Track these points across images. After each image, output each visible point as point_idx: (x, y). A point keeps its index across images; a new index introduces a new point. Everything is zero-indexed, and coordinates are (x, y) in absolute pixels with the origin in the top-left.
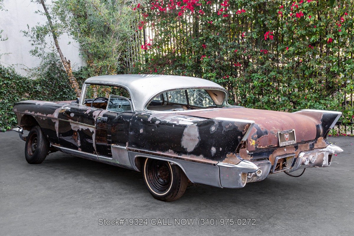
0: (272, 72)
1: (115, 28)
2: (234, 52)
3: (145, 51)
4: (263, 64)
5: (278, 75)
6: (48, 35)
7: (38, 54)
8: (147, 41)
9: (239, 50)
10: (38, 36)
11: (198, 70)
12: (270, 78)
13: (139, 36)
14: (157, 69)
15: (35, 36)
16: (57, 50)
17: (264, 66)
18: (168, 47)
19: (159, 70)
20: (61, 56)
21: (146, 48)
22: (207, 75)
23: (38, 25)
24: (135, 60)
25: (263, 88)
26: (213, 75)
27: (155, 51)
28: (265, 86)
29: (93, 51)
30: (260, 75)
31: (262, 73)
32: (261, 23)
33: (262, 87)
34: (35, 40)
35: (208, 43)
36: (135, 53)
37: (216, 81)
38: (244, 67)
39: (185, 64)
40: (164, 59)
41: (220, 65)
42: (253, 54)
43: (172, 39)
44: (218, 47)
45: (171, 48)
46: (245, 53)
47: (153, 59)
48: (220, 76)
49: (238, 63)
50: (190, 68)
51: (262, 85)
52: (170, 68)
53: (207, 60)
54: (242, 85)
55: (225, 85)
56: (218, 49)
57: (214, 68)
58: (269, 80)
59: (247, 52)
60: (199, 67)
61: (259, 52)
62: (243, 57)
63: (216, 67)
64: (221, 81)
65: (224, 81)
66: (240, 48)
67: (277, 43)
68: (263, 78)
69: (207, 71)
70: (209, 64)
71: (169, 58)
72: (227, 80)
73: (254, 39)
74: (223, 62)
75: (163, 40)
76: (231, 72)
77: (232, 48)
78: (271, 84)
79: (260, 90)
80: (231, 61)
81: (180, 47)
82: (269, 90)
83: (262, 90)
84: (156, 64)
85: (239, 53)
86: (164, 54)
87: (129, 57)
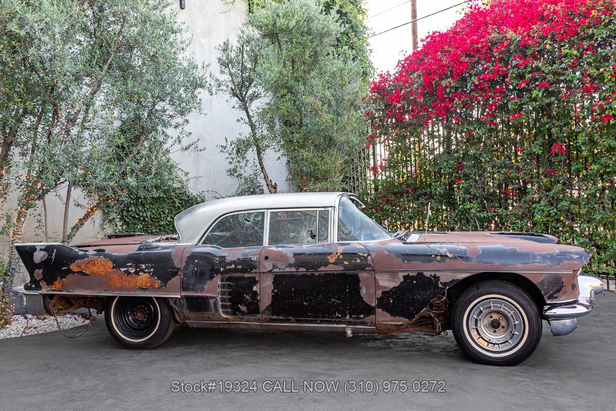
0: (564, 201)
1: (340, 138)
2: (505, 173)
3: (375, 176)
4: (549, 190)
5: (573, 205)
6: (251, 149)
7: (236, 174)
8: (377, 161)
9: (512, 170)
10: (238, 152)
11: (451, 200)
12: (560, 211)
13: (367, 157)
14: (391, 199)
15: (235, 151)
16: (260, 169)
17: (551, 194)
18: (407, 169)
19: (393, 201)
20: (266, 178)
21: (376, 171)
22: (465, 207)
23: (239, 137)
24: (360, 190)
25: (550, 226)
26: (473, 206)
27: (388, 174)
28: (552, 222)
29: (308, 169)
30: (546, 205)
31: (547, 203)
32: (546, 132)
33: (547, 224)
34: (233, 157)
35: (466, 162)
36: (360, 180)
37: (478, 214)
38: (519, 196)
39: (431, 192)
40: (401, 186)
41: (483, 193)
42: (534, 176)
43: (413, 159)
44: (482, 167)
45: (411, 170)
46: (521, 175)
47: (386, 187)
48: (484, 209)
49: (510, 190)
50: (440, 198)
51: (548, 221)
52: (410, 198)
53: (465, 185)
54: (517, 221)
55: (490, 222)
56: (481, 170)
57: (475, 197)
58: (558, 213)
59: (524, 174)
60: (452, 195)
61: (543, 174)
62: (517, 182)
63: (477, 195)
64: (486, 215)
65: (490, 214)
66: (513, 169)
67: (570, 161)
68: (550, 210)
69: (464, 201)
70: (468, 190)
71: (408, 184)
72: (495, 214)
73: (535, 155)
74: (488, 189)
75: (402, 159)
76: (500, 204)
77: (502, 168)
78: (562, 218)
79: (544, 228)
80: (499, 186)
81: (425, 169)
82: (558, 228)
83: (547, 227)
84: (389, 194)
85: (513, 175)
86: (401, 179)
87: (352, 184)
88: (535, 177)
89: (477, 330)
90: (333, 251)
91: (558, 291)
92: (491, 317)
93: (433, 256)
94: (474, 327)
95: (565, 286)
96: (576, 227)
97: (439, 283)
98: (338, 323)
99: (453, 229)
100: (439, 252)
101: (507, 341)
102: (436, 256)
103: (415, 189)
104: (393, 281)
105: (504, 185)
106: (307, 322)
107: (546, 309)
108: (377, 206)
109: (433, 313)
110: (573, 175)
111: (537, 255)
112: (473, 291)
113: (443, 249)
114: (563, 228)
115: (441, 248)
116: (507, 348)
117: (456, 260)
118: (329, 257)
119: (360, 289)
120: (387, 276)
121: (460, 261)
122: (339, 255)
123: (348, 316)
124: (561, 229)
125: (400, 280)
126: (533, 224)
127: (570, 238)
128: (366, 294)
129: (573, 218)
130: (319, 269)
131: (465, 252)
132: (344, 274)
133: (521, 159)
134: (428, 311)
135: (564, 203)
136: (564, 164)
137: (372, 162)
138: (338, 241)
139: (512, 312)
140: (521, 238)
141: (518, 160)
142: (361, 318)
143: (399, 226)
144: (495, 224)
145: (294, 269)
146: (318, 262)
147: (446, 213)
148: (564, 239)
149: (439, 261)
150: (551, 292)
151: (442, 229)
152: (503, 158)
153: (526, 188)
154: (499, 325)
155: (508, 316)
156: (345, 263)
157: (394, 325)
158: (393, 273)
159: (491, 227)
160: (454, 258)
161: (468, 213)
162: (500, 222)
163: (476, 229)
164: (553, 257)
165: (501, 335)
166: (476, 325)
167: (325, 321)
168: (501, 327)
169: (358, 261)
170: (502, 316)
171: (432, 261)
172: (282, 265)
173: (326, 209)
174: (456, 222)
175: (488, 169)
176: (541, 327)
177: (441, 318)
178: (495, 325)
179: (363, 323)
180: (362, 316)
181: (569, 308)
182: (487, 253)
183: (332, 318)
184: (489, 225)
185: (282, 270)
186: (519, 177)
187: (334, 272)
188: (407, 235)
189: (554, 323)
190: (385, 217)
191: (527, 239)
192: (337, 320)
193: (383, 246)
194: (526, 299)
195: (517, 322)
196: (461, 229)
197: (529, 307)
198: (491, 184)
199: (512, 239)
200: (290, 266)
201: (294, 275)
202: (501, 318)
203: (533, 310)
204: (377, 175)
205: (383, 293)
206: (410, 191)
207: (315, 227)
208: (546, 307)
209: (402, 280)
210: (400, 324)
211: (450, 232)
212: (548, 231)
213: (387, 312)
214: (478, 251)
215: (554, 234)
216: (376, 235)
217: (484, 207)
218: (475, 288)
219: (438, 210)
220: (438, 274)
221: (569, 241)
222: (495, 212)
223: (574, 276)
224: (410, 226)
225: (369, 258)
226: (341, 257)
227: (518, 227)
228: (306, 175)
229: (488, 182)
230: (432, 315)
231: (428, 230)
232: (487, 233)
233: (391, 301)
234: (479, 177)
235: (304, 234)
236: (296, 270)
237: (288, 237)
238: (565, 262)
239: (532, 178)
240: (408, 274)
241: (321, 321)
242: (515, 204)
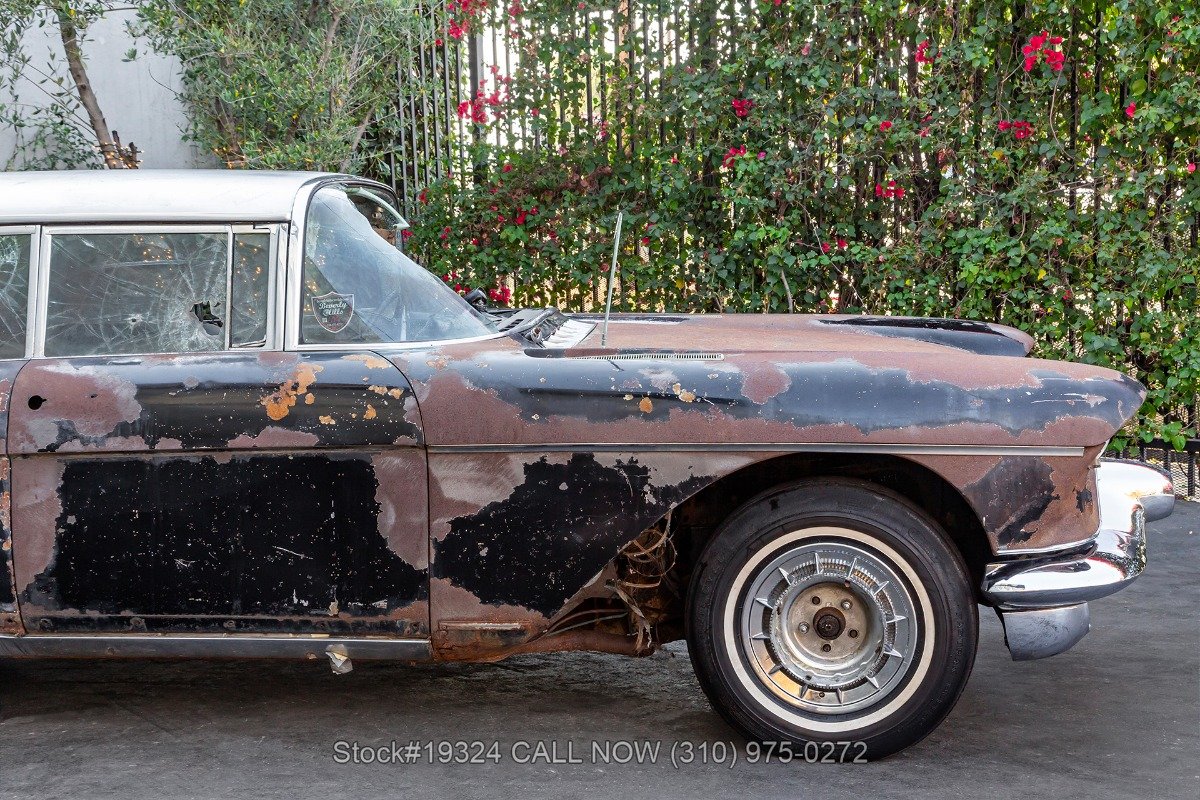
0: (1051, 221)
2: (878, 131)
3: (475, 131)
4: (1006, 185)
5: (1078, 234)
6: (35, 19)
8: (482, 83)
9: (899, 121)
11: (709, 213)
12: (1037, 251)
13: (451, 74)
14: (524, 208)
16: (76, 92)
17: (1012, 197)
18: (576, 112)
19: (533, 214)
20: (96, 122)
21: (478, 116)
22: (752, 237)
24: (430, 176)
25: (1005, 297)
26: (775, 235)
27: (516, 129)
28: (1012, 285)
29: (240, 96)
30: (995, 234)
31: (1001, 227)
33: (998, 290)
35: (759, 92)
36: (429, 146)
37: (790, 261)
38: (916, 203)
39: (649, 188)
40: (558, 167)
41: (808, 193)
42: (963, 141)
43: (595, 81)
44: (806, 109)
45: (590, 119)
46: (925, 137)
47: (508, 168)
48: (808, 243)
49: (891, 184)
50: (674, 207)
51: (1001, 282)
52: (583, 206)
53: (753, 167)
54: (908, 282)
55: (825, 285)
56: (802, 118)
57: (783, 207)
58: (1032, 257)
59: (936, 133)
60: (712, 199)
61: (993, 133)
62: (912, 159)
63: (790, 197)
64: (814, 263)
65: (825, 260)
66: (901, 116)
67: (1074, 95)
68: (1006, 250)
69: (749, 217)
70: (761, 184)
71: (578, 161)
72: (840, 258)
73: (969, 74)
74: (824, 179)
75: (560, 80)
76: (858, 227)
77: (868, 116)
78: (1042, 275)
79: (988, 305)
80: (858, 174)
81: (632, 115)
82: (1028, 305)
83: (996, 303)
84: (520, 191)
85: (901, 136)
86: (557, 146)
87: (403, 158)
88: (968, 144)
89: (768, 643)
90: (281, 380)
91: (1035, 514)
92: (816, 601)
93: (627, 398)
94: (760, 634)
95: (1058, 497)
96: (1082, 303)
97: (646, 488)
98: (298, 628)
99: (712, 307)
100: (647, 383)
101: (864, 680)
102: (638, 396)
103: (601, 179)
104: (489, 483)
105: (871, 169)
106: (190, 626)
107: (993, 572)
108: (482, 232)
109: (626, 590)
110: (1082, 138)
111: (972, 393)
112: (759, 514)
113: (663, 373)
114: (1042, 305)
115: (656, 370)
116: (866, 703)
117: (702, 410)
118: (267, 401)
119: (377, 509)
120: (468, 468)
121: (717, 416)
122: (302, 390)
123: (334, 606)
124: (1035, 307)
125: (513, 478)
126: (954, 293)
127: (1063, 335)
128: (395, 528)
129: (1076, 272)
130: (231, 444)
131: (735, 382)
132: (321, 459)
133: (927, 87)
134: (609, 582)
135: (1053, 227)
136: (1056, 103)
137: (466, 89)
138: (301, 342)
139: (882, 586)
140: (920, 337)
141: (916, 90)
142: (380, 611)
143: (548, 295)
144: (840, 291)
145: (137, 444)
146: (225, 418)
147: (693, 258)
148: (1044, 338)
149: (647, 417)
150: (1013, 519)
151: (681, 304)
152: (872, 81)
153: (937, 180)
154: (840, 625)
155: (869, 597)
156: (325, 420)
157: (493, 632)
158: (490, 456)
159: (829, 301)
160: (700, 404)
161: (760, 257)
162: (855, 284)
163: (782, 307)
164: (1021, 402)
165: (845, 660)
166: (766, 628)
167: (254, 621)
168: (845, 632)
169: (371, 414)
170: (851, 598)
171: (623, 415)
172: (94, 429)
173: (260, 229)
174: (723, 283)
175: (826, 118)
176: (974, 632)
177: (654, 603)
178: (826, 628)
179: (387, 628)
180: (382, 604)
181: (1066, 569)
182: (807, 388)
183: (277, 614)
184: (822, 293)
185: (92, 447)
186: (917, 143)
187: (283, 452)
188: (550, 325)
189: (1015, 619)
190: (506, 264)
191: (938, 340)
192: (296, 618)
193: (457, 364)
194: (930, 541)
195: (898, 618)
196: (740, 309)
197: (938, 568)
198: (831, 165)
199: (893, 341)
200: (124, 430)
201: (141, 464)
202: (847, 606)
203: (951, 575)
204: (482, 132)
205: (457, 524)
206: (585, 184)
207: (221, 294)
208: (993, 569)
209: (522, 479)
210: (515, 630)
211: (704, 316)
212: (998, 314)
213: (468, 588)
214: (779, 378)
215: (1016, 322)
216: (444, 325)
217: (809, 238)
218: (766, 506)
219: (668, 246)
220: (643, 460)
221: (1059, 345)
222: (841, 253)
223: (1087, 467)
224: (582, 294)
225: (410, 402)
226: (310, 399)
227: (908, 302)
228: (237, 120)
229: (822, 159)
230: (624, 597)
231: (638, 309)
232: (814, 319)
233: (484, 553)
234: (796, 142)
235: (179, 315)
236: (146, 447)
237: (119, 326)
238: (1063, 419)
239: (957, 146)
240: (543, 459)
241: (238, 622)
242: (903, 230)
